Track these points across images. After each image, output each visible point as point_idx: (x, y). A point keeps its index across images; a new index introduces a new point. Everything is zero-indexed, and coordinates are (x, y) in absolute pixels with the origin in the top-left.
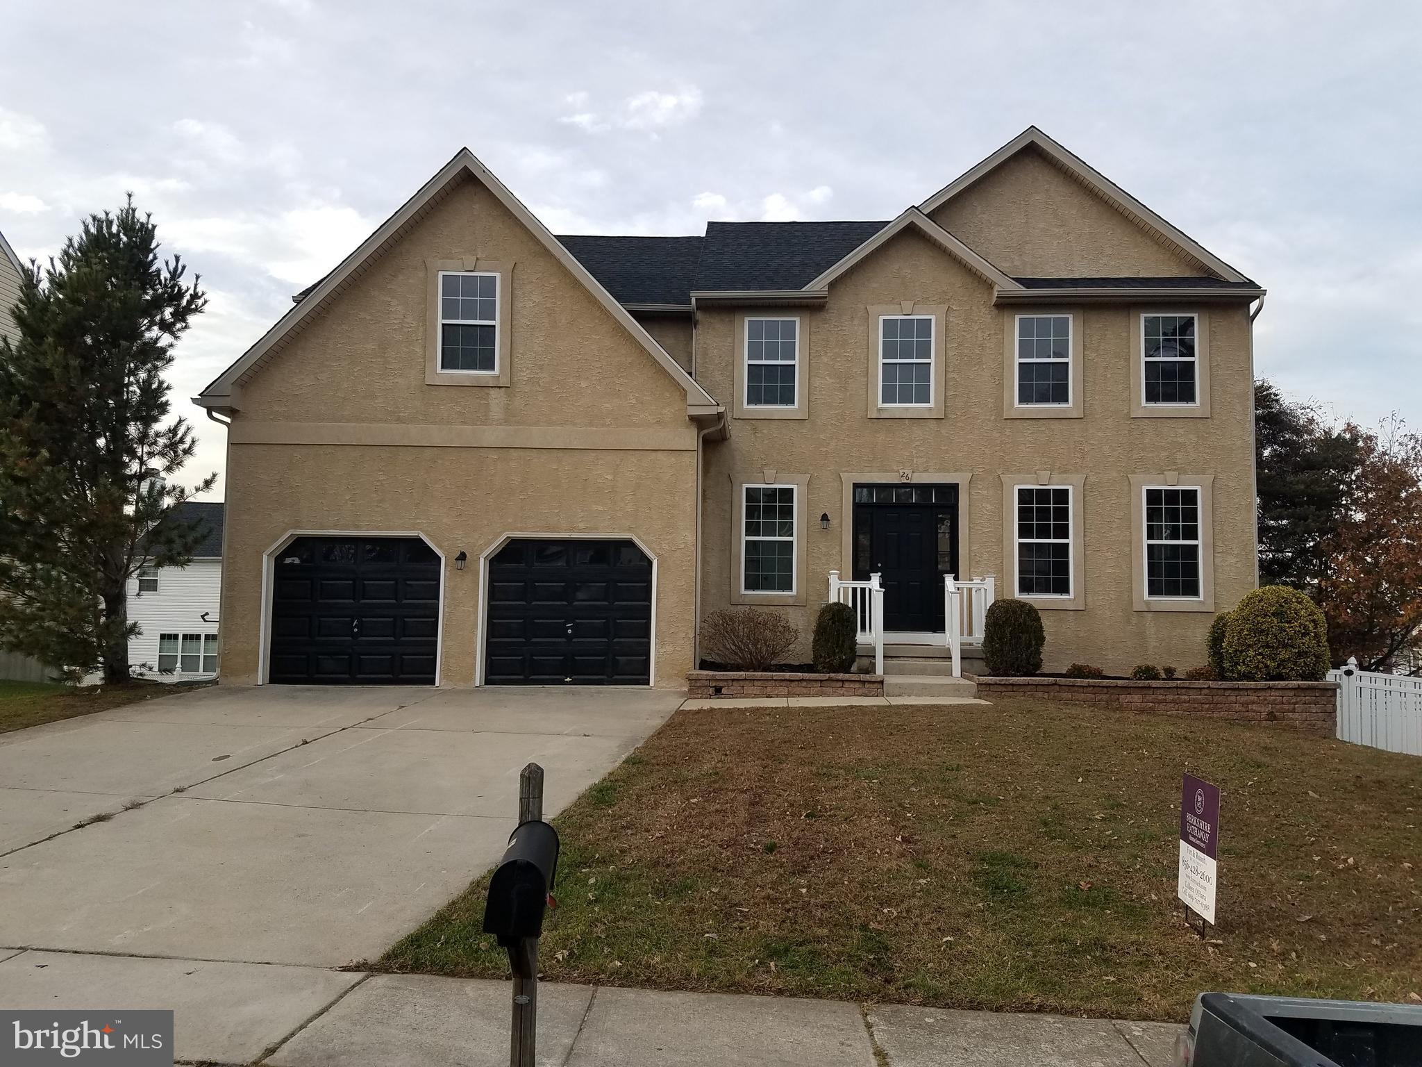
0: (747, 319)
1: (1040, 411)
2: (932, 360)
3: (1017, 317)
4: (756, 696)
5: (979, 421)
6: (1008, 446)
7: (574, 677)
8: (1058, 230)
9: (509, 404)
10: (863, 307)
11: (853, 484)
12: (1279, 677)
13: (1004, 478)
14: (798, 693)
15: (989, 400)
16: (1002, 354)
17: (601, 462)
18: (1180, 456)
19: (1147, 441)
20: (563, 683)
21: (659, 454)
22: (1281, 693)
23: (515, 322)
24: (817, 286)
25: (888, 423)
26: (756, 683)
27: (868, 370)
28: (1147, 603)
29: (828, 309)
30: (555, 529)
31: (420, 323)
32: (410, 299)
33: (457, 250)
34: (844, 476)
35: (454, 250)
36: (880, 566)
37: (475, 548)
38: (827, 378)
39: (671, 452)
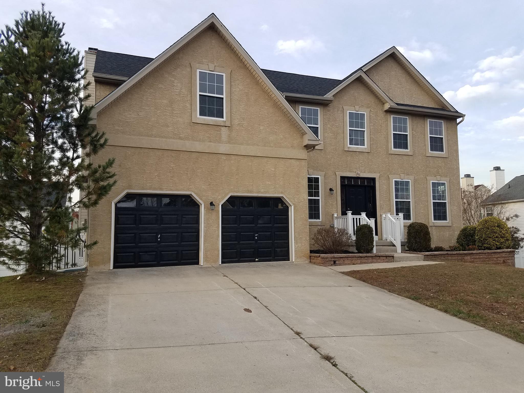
0: (300, 107)
1: (400, 152)
2: (365, 130)
3: (392, 116)
5: (381, 154)
6: (390, 164)
7: (259, 258)
9: (230, 135)
10: (341, 106)
11: (340, 176)
12: (500, 248)
13: (390, 176)
15: (384, 146)
16: (387, 129)
17: (269, 163)
18: (440, 170)
19: (431, 165)
20: (254, 261)
21: (293, 160)
23: (231, 97)
24: (329, 96)
25: (351, 153)
26: (349, 259)
27: (344, 131)
28: (433, 223)
29: (329, 106)
30: (251, 192)
31: (189, 93)
32: (183, 81)
33: (205, 61)
34: (337, 173)
35: (204, 60)
36: (349, 209)
37: (217, 200)
38: (330, 133)
39: (297, 160)
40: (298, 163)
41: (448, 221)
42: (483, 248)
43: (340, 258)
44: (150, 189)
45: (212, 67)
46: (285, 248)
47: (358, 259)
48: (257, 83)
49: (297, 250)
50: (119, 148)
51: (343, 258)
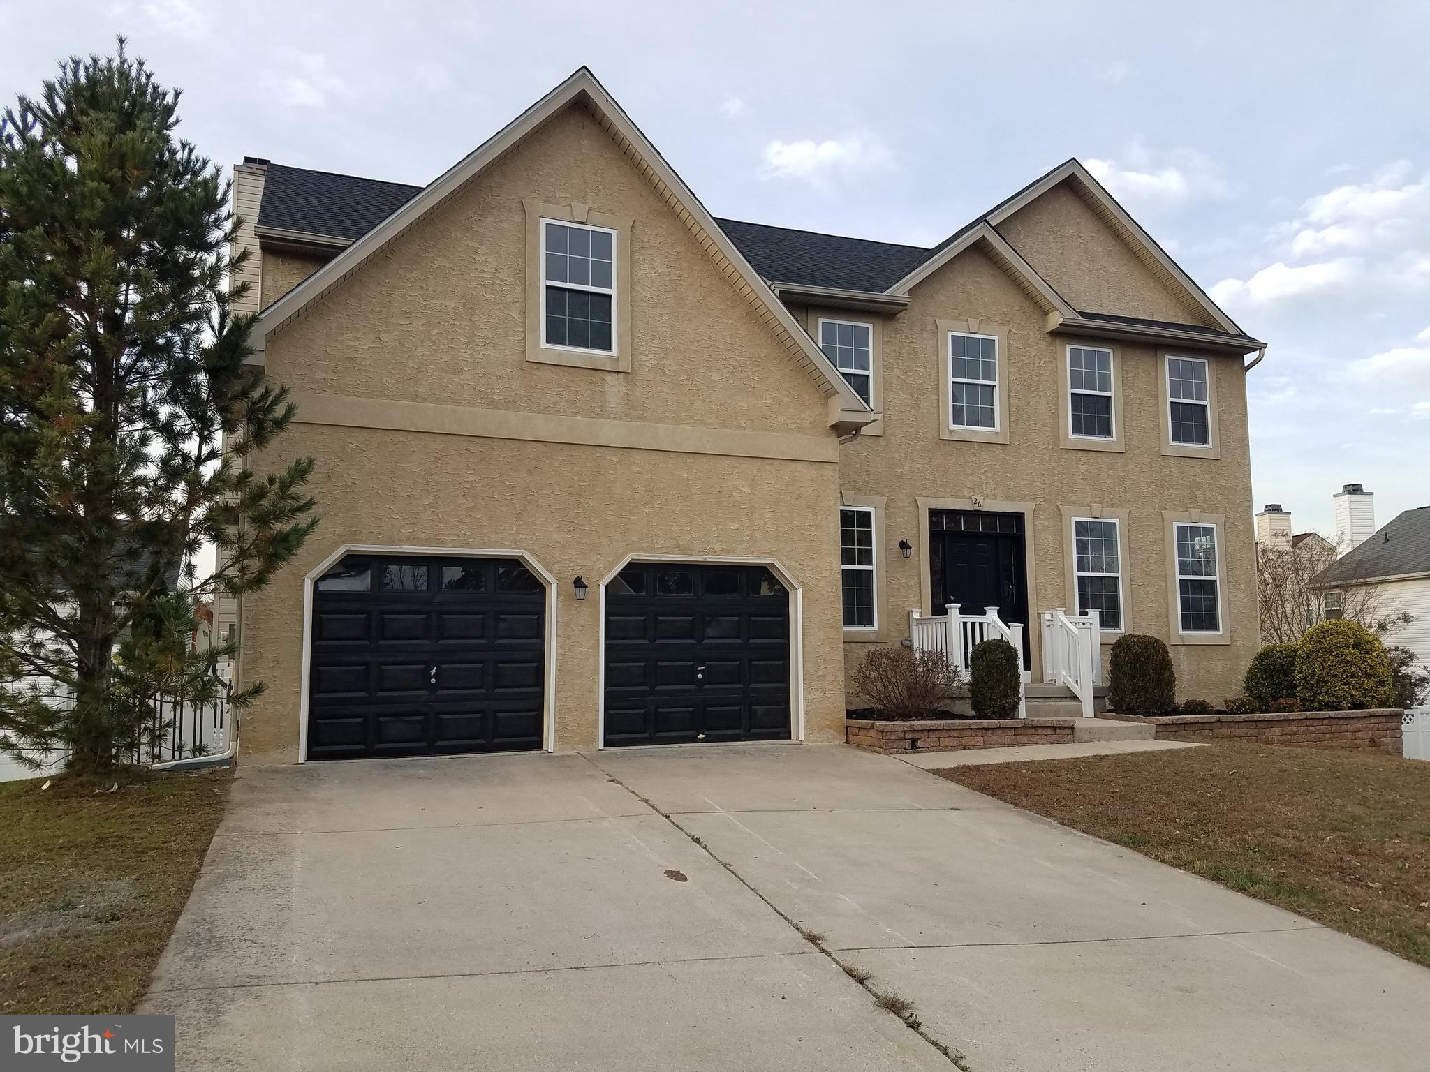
0: (820, 321)
1: (1091, 443)
2: (997, 383)
3: (1068, 347)
5: (1038, 449)
6: (1064, 476)
7: (707, 732)
9: (628, 394)
10: (931, 320)
11: (929, 509)
12: (1363, 706)
13: (1063, 509)
15: (1047, 428)
16: (1056, 383)
17: (736, 471)
18: (1199, 494)
19: (1174, 478)
20: (695, 740)
21: (799, 464)
23: (634, 294)
24: (898, 291)
25: (959, 446)
26: (954, 733)
27: (939, 388)
28: (1181, 636)
29: (898, 319)
30: (687, 550)
31: (518, 282)
32: (504, 249)
33: (563, 195)
34: (920, 500)
35: (559, 194)
36: (952, 598)
37: (594, 572)
38: (901, 393)
39: (811, 463)
40: (813, 472)
41: (1221, 632)
42: (1316, 705)
43: (929, 731)
44: (409, 542)
45: (580, 211)
46: (777, 704)
47: (977, 735)
48: (703, 254)
49: (810, 708)
50: (326, 429)
51: (937, 732)
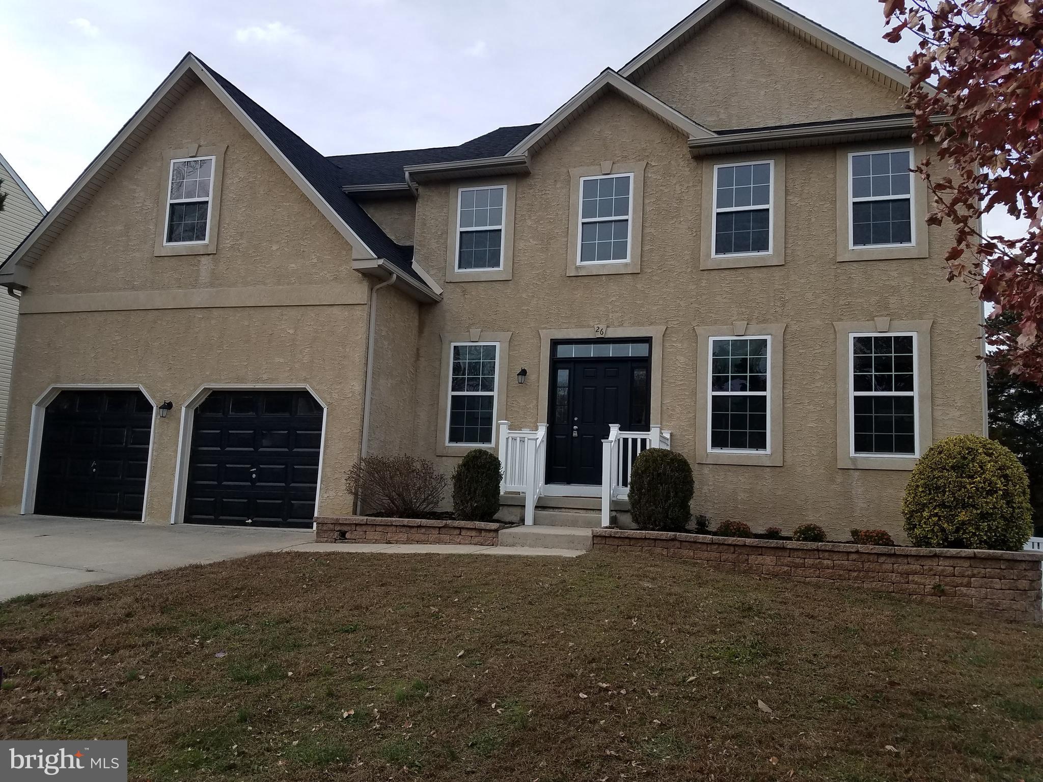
0: (460, 191)
1: (738, 260)
2: (630, 217)
3: (716, 168)
4: (376, 542)
5: (675, 273)
6: (704, 297)
7: (253, 519)
8: (764, 80)
9: (214, 269)
10: (565, 170)
11: (551, 339)
12: (958, 544)
13: (699, 330)
14: (417, 539)
15: (686, 252)
16: (700, 206)
17: (285, 317)
18: (893, 300)
19: (855, 286)
20: (245, 524)
21: (335, 309)
22: (951, 562)
23: (224, 197)
24: (517, 154)
25: (586, 280)
26: (378, 529)
27: (568, 230)
28: (854, 460)
29: (533, 175)
31: (155, 205)
32: (150, 186)
33: (186, 141)
34: (543, 333)
36: (576, 420)
37: (180, 398)
38: (531, 240)
39: (345, 306)
40: (345, 313)
41: (917, 456)
43: (356, 525)
45: (193, 149)
46: (310, 500)
50: (48, 316)
51: (363, 526)
